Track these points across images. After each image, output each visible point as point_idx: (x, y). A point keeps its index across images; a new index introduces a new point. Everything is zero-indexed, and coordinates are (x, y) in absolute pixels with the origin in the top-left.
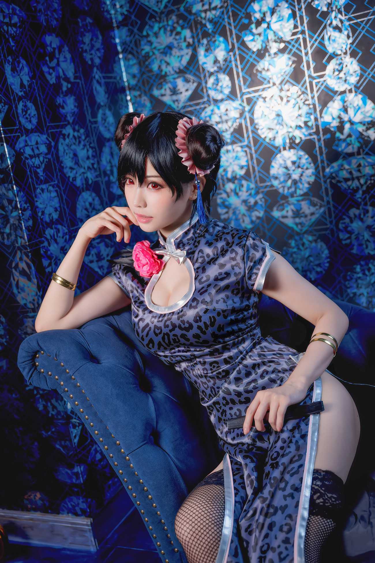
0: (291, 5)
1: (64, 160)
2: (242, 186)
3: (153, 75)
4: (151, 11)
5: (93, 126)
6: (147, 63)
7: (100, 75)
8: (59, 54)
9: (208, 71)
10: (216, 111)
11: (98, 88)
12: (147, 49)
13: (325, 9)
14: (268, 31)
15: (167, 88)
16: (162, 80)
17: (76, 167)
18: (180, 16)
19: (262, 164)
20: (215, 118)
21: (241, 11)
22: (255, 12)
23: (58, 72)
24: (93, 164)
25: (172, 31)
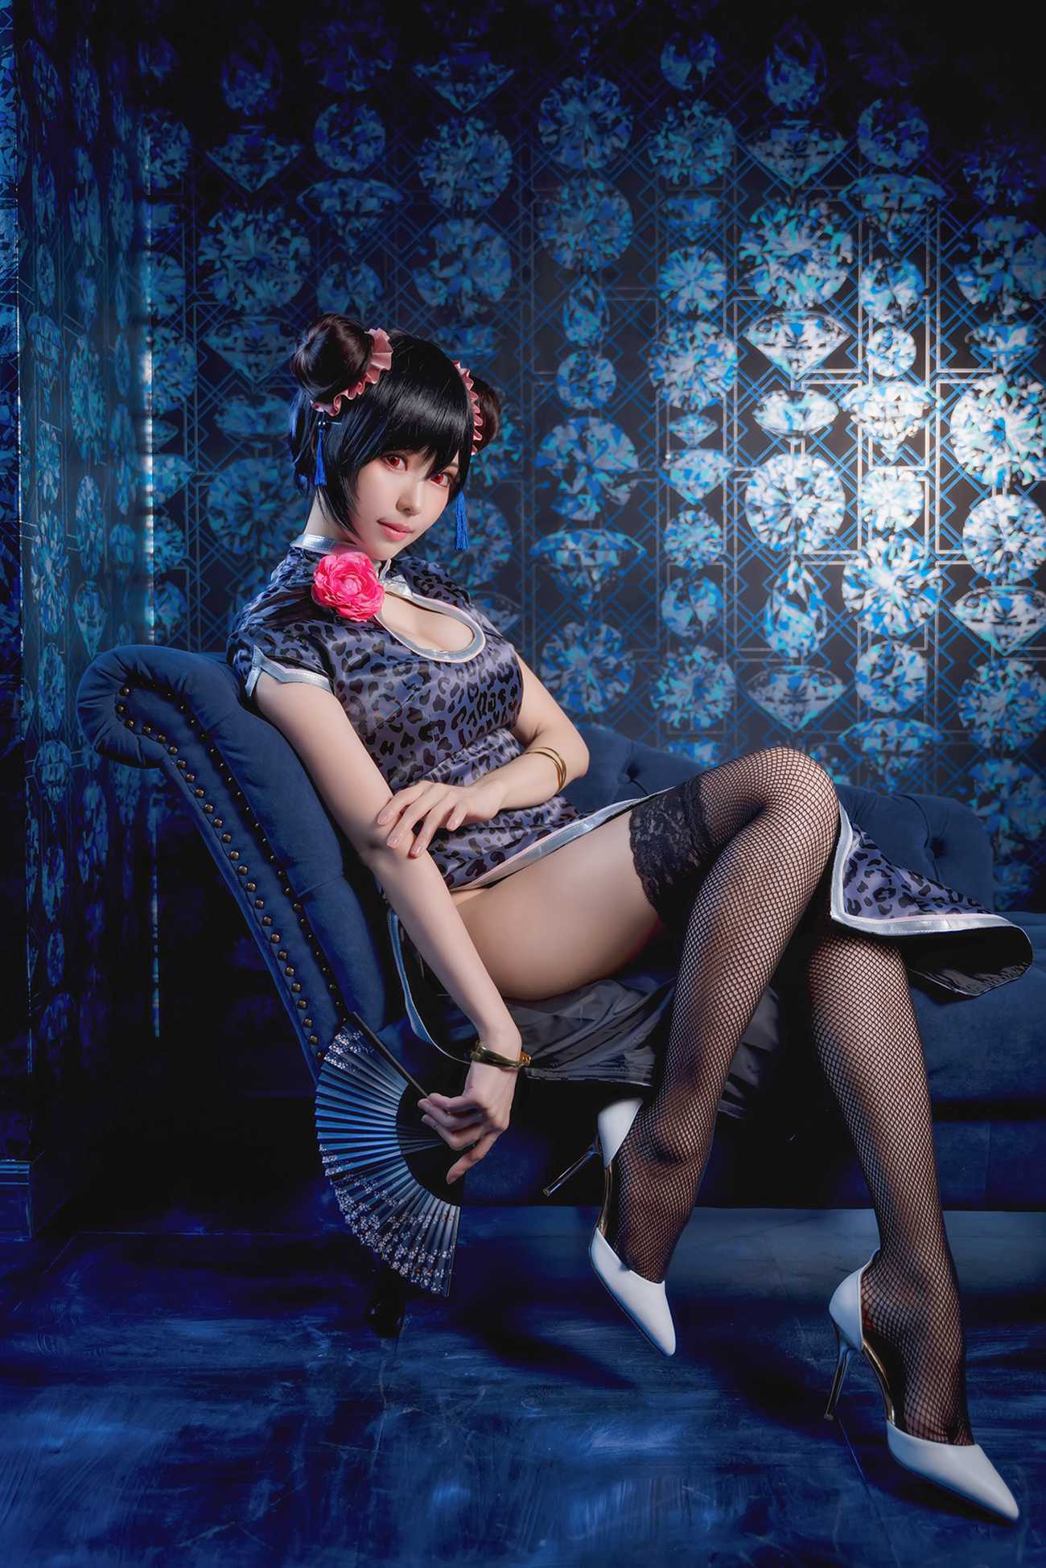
2: (903, 549)
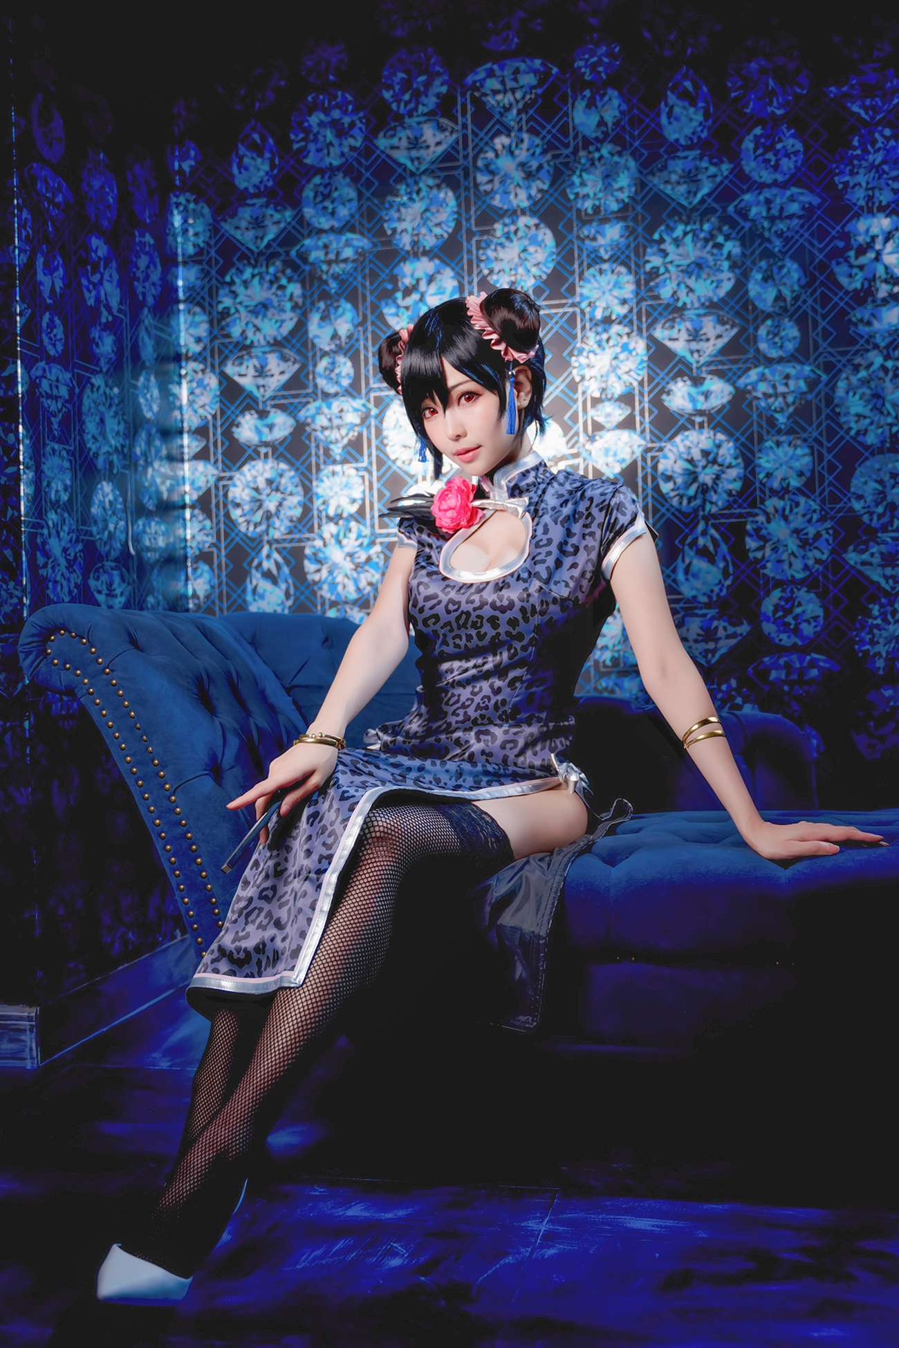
1: (87, 420)
3: (230, 343)
4: (243, 249)
5: (132, 390)
6: (224, 323)
7: (152, 321)
8: (105, 269)
9: (321, 349)
10: (326, 410)
11: (146, 338)
12: (227, 302)
14: (421, 305)
15: (249, 367)
16: (244, 352)
17: (100, 439)
18: (288, 263)
19: (386, 499)
20: (322, 421)
21: (383, 271)
22: (405, 276)
23: (99, 293)
24: (123, 446)
25: (271, 283)
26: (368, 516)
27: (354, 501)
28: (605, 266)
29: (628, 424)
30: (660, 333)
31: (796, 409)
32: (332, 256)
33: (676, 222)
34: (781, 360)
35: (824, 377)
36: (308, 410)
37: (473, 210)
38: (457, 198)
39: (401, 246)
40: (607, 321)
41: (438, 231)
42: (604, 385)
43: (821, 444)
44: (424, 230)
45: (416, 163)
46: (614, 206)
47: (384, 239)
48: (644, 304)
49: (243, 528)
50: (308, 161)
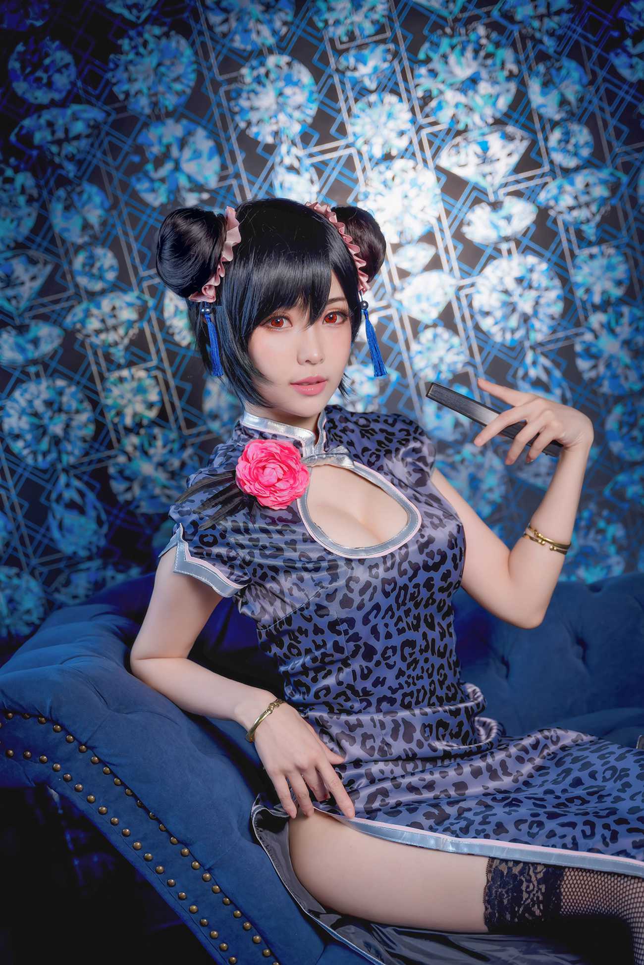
0: (213, 135)
9: (73, 244)
10: (95, 311)
13: (270, 140)
20: (94, 324)
26: (171, 418)
27: (150, 406)
28: (373, 98)
29: (435, 264)
30: (446, 160)
31: (603, 218)
32: (60, 135)
33: (440, 36)
34: (577, 169)
35: (625, 179)
36: (74, 315)
37: (212, 55)
38: (192, 45)
39: (139, 110)
40: (388, 157)
41: (178, 87)
42: (399, 229)
43: (633, 248)
44: (161, 88)
45: (135, 11)
46: (369, 29)
47: (117, 105)
48: (424, 133)
49: (30, 460)
50: (5, 26)
